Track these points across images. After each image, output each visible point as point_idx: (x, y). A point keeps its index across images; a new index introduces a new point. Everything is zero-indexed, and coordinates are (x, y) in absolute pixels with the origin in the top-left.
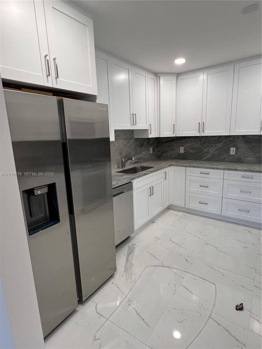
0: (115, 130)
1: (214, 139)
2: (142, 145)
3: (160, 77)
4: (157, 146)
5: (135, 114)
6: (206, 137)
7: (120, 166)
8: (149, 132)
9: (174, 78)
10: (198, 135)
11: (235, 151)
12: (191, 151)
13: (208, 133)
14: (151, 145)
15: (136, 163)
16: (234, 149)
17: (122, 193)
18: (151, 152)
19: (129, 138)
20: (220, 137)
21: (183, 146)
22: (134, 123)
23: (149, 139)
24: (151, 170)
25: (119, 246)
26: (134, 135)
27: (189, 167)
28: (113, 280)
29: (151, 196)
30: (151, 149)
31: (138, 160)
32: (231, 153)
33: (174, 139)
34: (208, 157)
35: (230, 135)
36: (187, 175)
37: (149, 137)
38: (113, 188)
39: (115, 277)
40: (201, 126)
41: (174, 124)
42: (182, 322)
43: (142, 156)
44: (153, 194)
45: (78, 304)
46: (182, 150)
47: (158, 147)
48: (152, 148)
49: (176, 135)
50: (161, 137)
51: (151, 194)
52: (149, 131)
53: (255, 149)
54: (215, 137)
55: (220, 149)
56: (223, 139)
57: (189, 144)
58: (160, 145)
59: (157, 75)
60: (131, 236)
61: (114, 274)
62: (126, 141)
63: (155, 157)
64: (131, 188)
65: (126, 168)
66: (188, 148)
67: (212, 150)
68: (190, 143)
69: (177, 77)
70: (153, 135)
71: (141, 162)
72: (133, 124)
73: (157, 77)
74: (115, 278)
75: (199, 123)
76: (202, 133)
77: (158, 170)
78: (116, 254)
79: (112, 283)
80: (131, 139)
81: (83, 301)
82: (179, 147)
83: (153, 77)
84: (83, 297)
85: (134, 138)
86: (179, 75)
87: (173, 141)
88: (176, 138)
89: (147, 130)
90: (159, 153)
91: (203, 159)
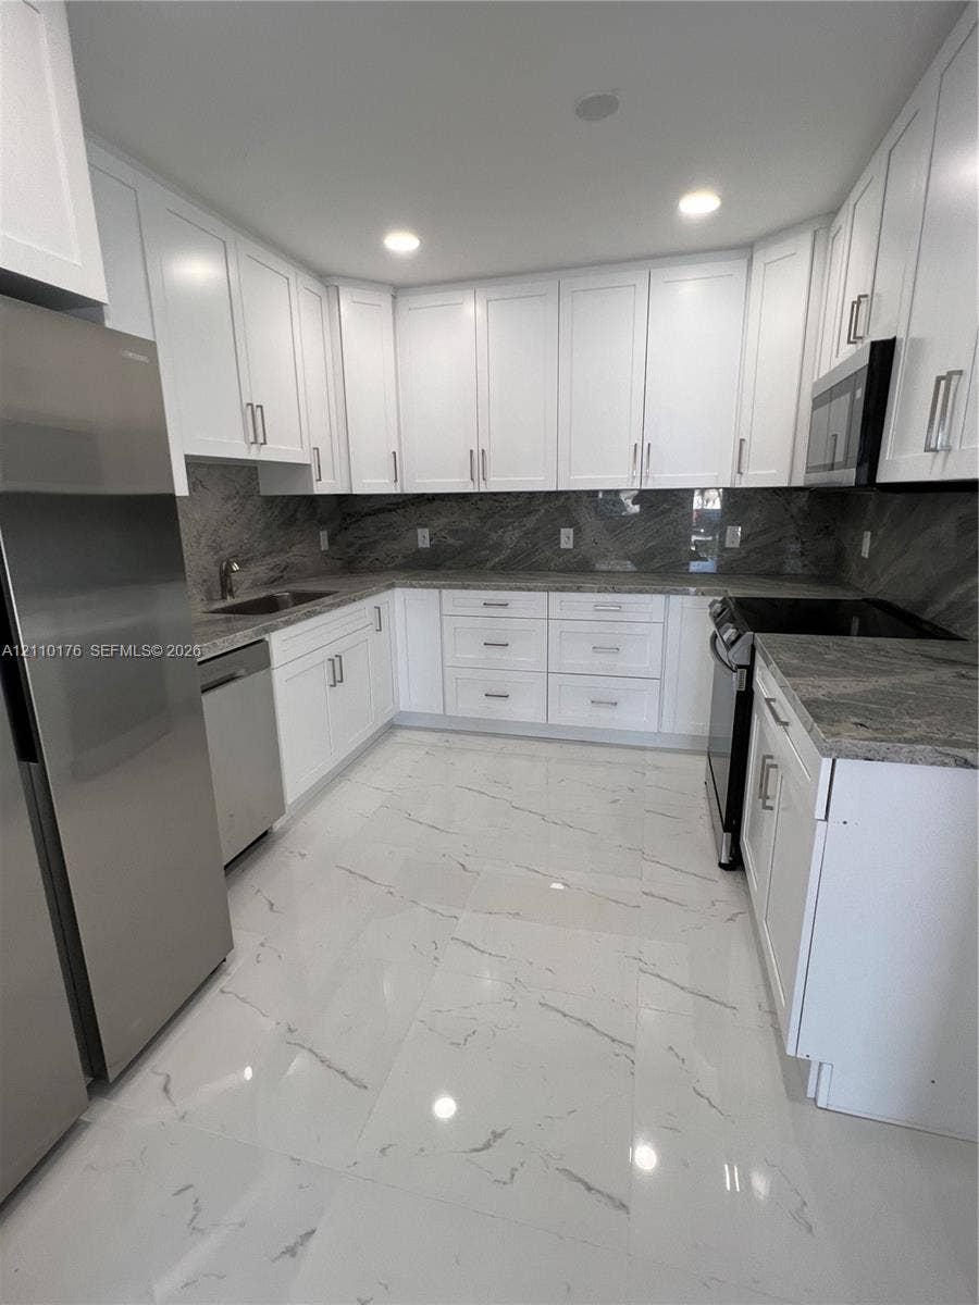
0: (186, 456)
1: (514, 504)
2: (290, 522)
3: (337, 287)
4: (344, 526)
5: (261, 407)
6: (495, 498)
7: (214, 593)
8: (315, 476)
9: (386, 302)
10: (470, 489)
11: (572, 536)
12: (450, 541)
13: (497, 483)
14: (322, 523)
15: (272, 582)
16: (570, 531)
17: (231, 679)
18: (324, 545)
19: (242, 494)
20: (532, 496)
21: (425, 526)
22: (259, 440)
23: (313, 501)
24: (328, 600)
25: (235, 865)
26: (258, 484)
27: (450, 587)
28: (223, 982)
29: (335, 686)
30: (324, 536)
31: (282, 572)
32: (563, 545)
33: (398, 504)
34: (502, 557)
35: (560, 489)
36: (444, 613)
37: (316, 492)
38: (200, 663)
39: (228, 972)
40: (478, 461)
41: (394, 453)
42: (466, 1040)
43: (293, 559)
44: (341, 681)
45: (90, 1099)
46: (423, 539)
47: (346, 529)
48: (325, 533)
49: (402, 489)
50: (354, 493)
51: (337, 679)
52: (314, 470)
53: (621, 532)
54: (518, 495)
55: (534, 533)
56: (539, 505)
57: (445, 520)
58: (351, 524)
59: (327, 280)
60: (277, 826)
61: (224, 960)
62: (229, 505)
63: (339, 563)
64: (265, 663)
65: (237, 601)
66: (441, 530)
67: (511, 537)
68: (446, 517)
69: (394, 297)
70: (327, 484)
71: (290, 581)
72: (255, 442)
73: (327, 287)
74: (229, 975)
75: (471, 451)
76: (482, 484)
77: (354, 601)
78: (229, 893)
79: (222, 992)
80: (248, 496)
81: (111, 1081)
82: (414, 529)
83: (315, 286)
84: (109, 1069)
85: (260, 496)
86: (399, 288)
87: (395, 510)
88: (405, 498)
89: (305, 467)
90: (351, 552)
91: (489, 565)
